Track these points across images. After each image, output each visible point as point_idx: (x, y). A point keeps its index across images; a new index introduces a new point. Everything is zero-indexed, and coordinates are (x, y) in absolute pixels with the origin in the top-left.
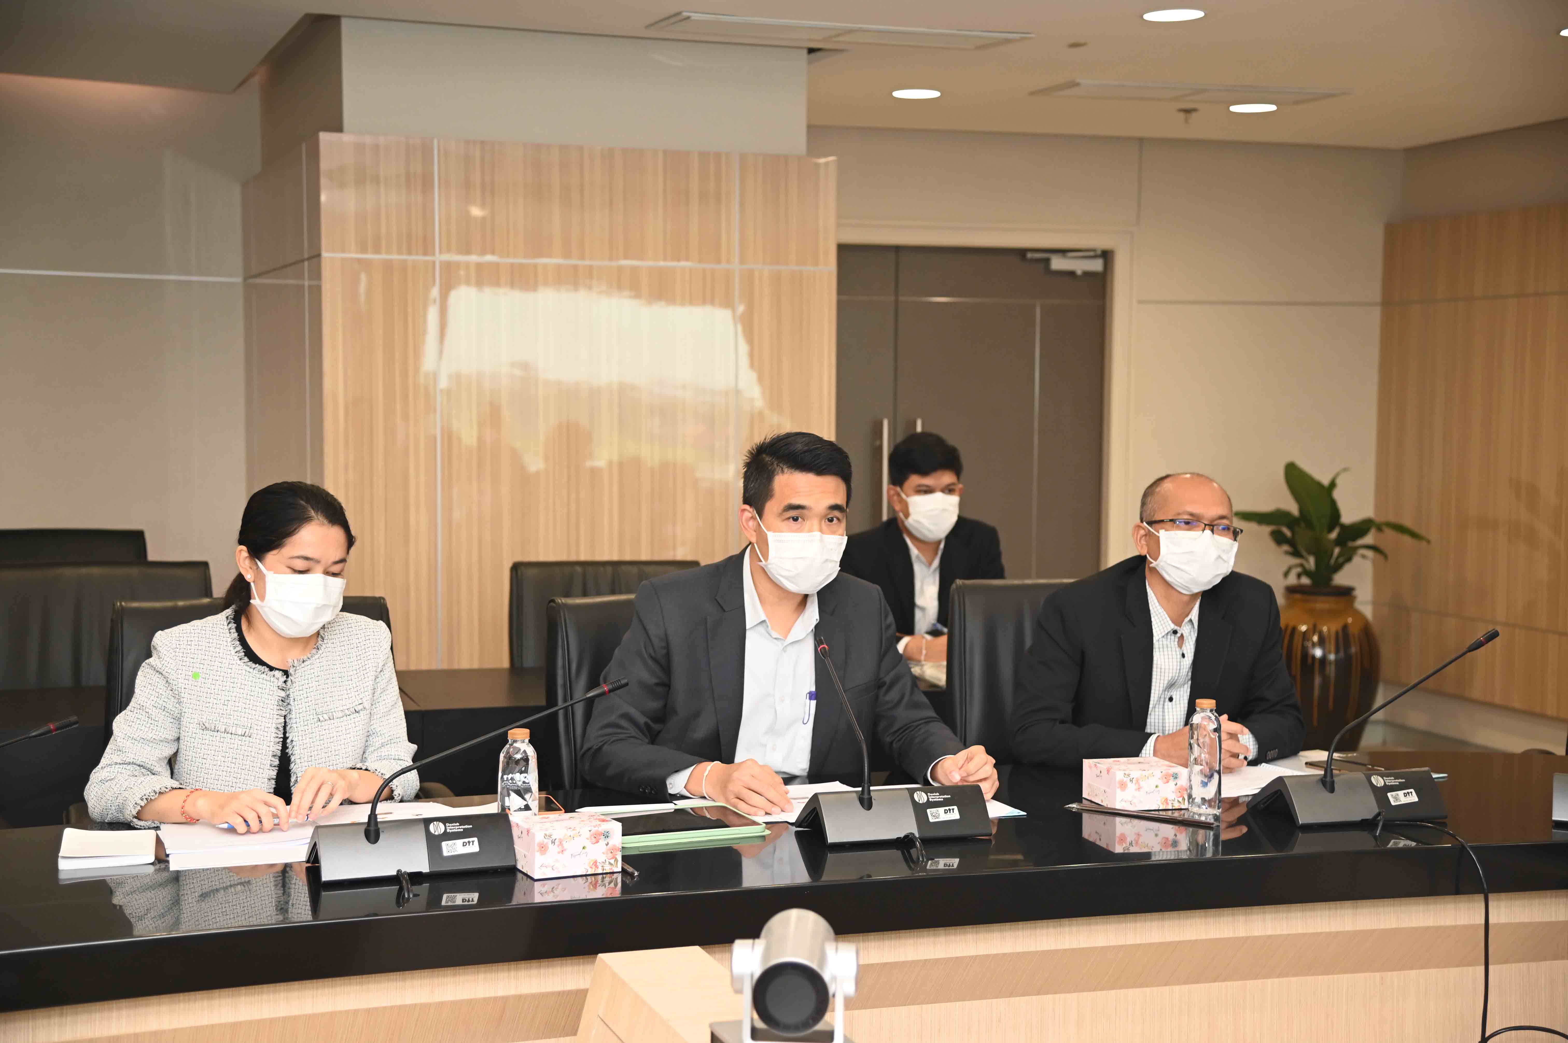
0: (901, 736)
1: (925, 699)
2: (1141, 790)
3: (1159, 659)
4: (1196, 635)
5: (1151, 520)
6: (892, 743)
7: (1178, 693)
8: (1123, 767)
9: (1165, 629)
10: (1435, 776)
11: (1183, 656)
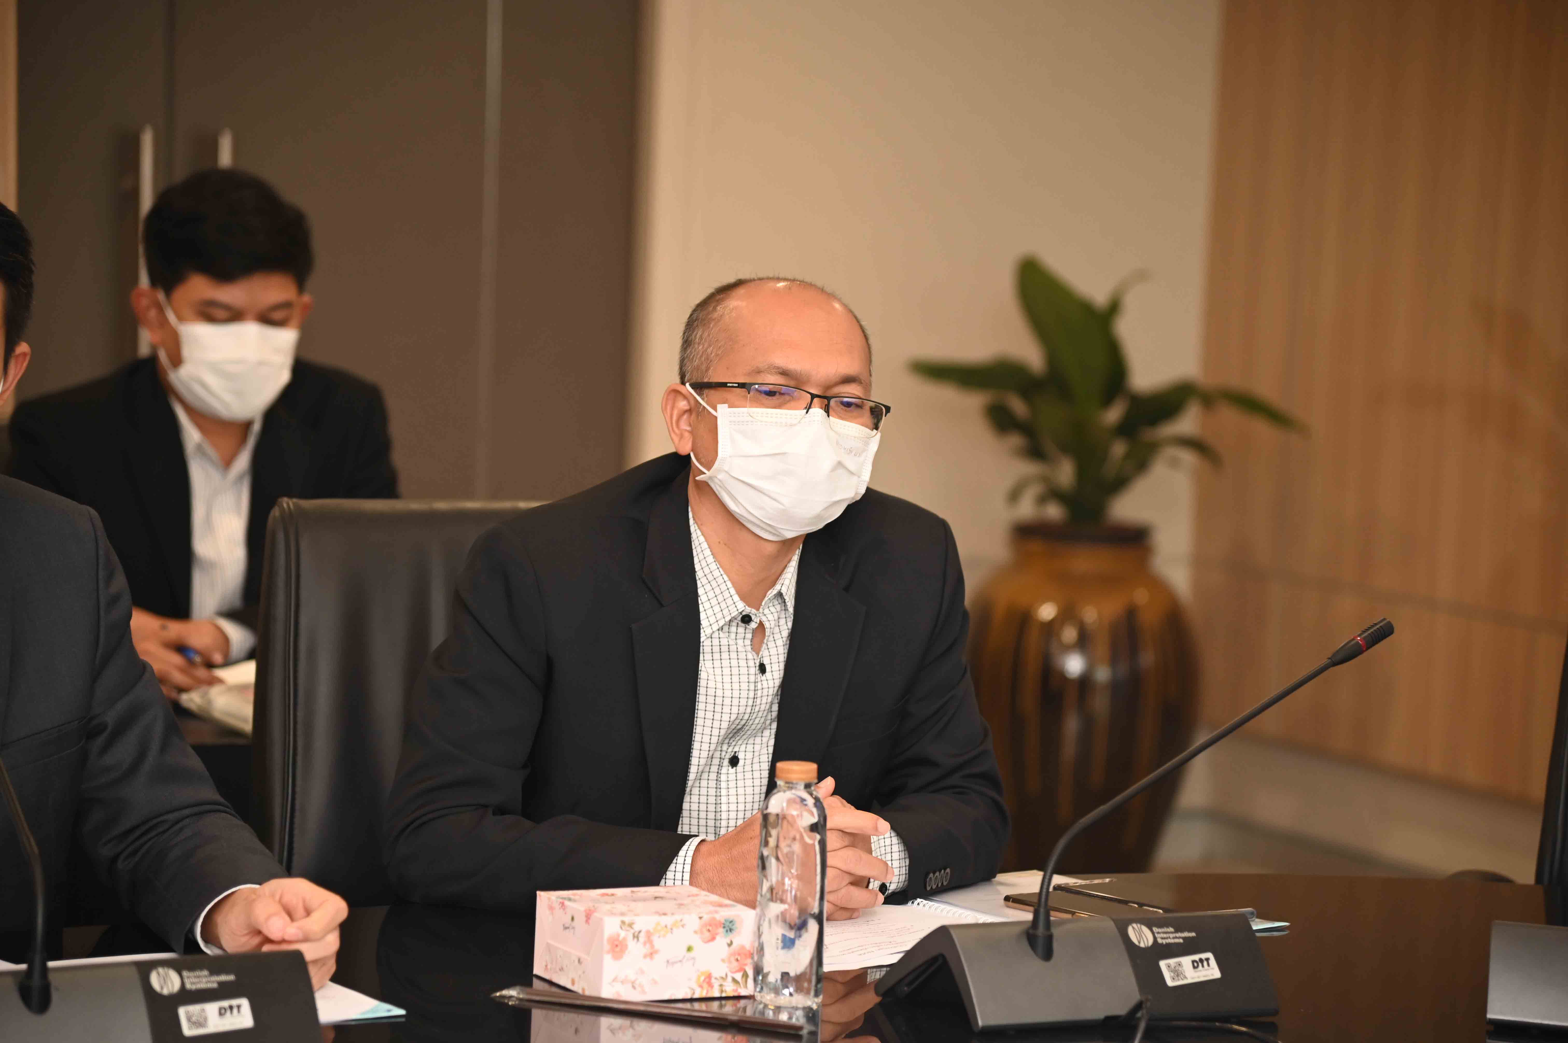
0: (138, 843)
1: (195, 762)
2: (656, 956)
3: (711, 677)
4: (790, 624)
5: (699, 381)
6: (114, 859)
7: (750, 748)
8: (620, 907)
9: (726, 612)
10: (1258, 925)
11: (762, 669)
